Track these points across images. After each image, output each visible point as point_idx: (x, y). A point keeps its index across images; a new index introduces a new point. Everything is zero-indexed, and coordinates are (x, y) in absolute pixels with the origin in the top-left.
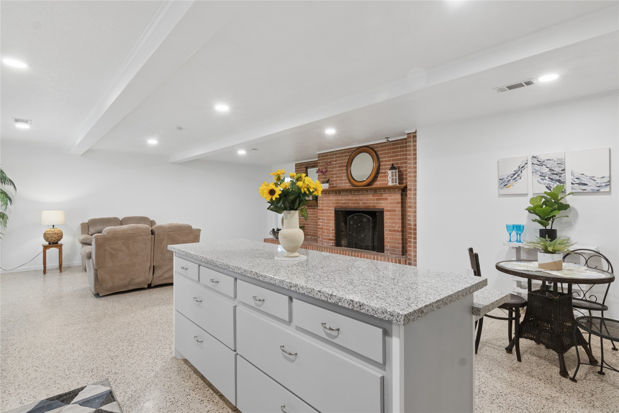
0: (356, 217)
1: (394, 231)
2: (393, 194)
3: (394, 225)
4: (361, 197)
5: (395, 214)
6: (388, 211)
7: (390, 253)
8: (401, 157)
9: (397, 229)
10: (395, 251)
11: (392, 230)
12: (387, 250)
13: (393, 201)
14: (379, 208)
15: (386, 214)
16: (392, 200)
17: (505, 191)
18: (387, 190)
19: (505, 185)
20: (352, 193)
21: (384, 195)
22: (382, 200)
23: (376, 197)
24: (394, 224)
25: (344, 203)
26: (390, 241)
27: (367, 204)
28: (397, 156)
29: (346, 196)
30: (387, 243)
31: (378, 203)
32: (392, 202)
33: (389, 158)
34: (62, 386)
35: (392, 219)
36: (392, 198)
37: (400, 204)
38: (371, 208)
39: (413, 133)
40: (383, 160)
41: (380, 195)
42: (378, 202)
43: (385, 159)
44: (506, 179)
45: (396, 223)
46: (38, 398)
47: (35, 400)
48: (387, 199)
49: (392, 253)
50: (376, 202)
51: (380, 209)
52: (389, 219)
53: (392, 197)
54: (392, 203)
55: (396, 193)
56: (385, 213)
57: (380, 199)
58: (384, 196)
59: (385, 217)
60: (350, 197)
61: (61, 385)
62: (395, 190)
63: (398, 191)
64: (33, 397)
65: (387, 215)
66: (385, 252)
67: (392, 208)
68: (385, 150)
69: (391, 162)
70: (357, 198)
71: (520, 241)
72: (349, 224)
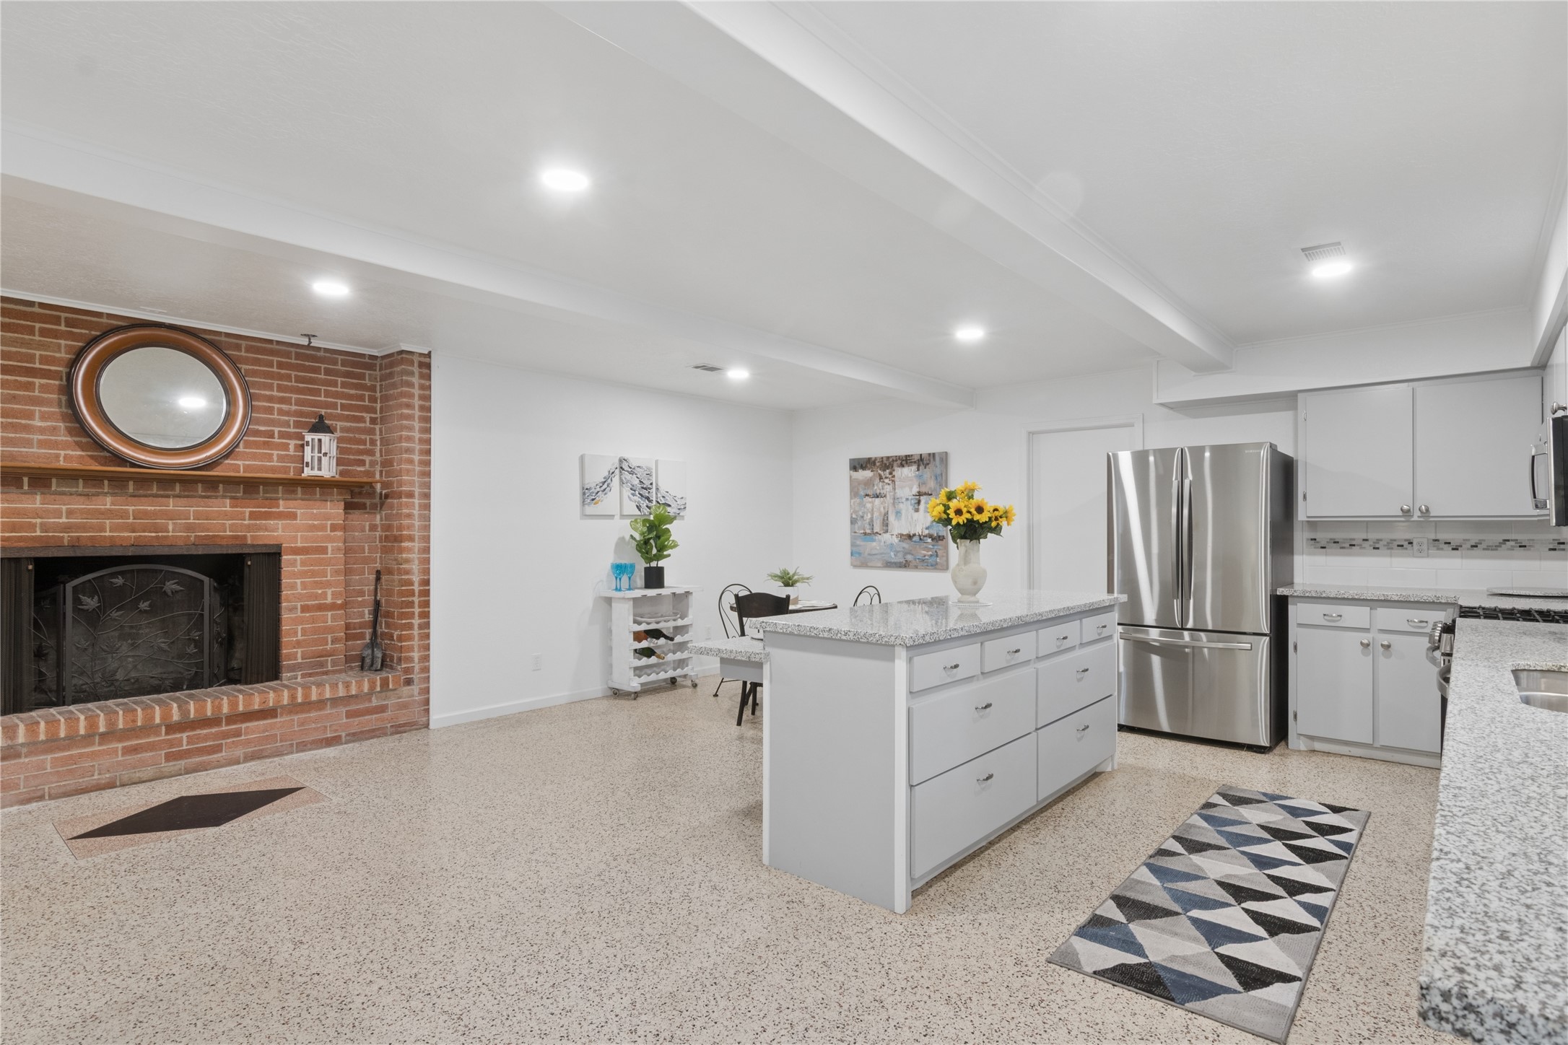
0: (119, 581)
1: (321, 608)
2: (318, 503)
3: (320, 591)
4: (171, 505)
5: (323, 559)
6: (296, 551)
7: (303, 676)
8: (329, 400)
9: (329, 600)
10: (322, 665)
11: (313, 606)
12: (293, 668)
13: (316, 523)
14: (261, 543)
15: (289, 560)
16: (315, 520)
17: (590, 510)
18: (299, 489)
19: (593, 500)
20: (126, 487)
21: (281, 502)
22: (276, 518)
23: (249, 507)
24: (320, 589)
25: (67, 528)
26: (304, 640)
27: (208, 530)
28: (317, 392)
29: (82, 499)
30: (294, 648)
31: (259, 528)
32: (314, 525)
33: (286, 393)
34: (1122, 1013)
35: (314, 574)
36: (313, 513)
37: (340, 531)
38: (224, 542)
39: (421, 355)
40: (263, 392)
41: (267, 502)
42: (256, 525)
43: (268, 393)
44: (593, 490)
45: (328, 584)
46: (1184, 1021)
47: (1189, 1022)
48: (293, 516)
49: (311, 674)
50: (249, 526)
51: (266, 545)
52: (303, 574)
53: (315, 511)
54: (313, 528)
55: (327, 501)
56: (284, 557)
57: (267, 516)
58: (282, 506)
59: (285, 569)
60: (107, 503)
61: (1122, 1018)
62: (329, 490)
63: (340, 494)
64: (1189, 1032)
65: (293, 563)
66: (285, 675)
67: (313, 542)
68: (270, 364)
69: (291, 405)
70: (149, 508)
71: (620, 590)
72: (76, 610)
